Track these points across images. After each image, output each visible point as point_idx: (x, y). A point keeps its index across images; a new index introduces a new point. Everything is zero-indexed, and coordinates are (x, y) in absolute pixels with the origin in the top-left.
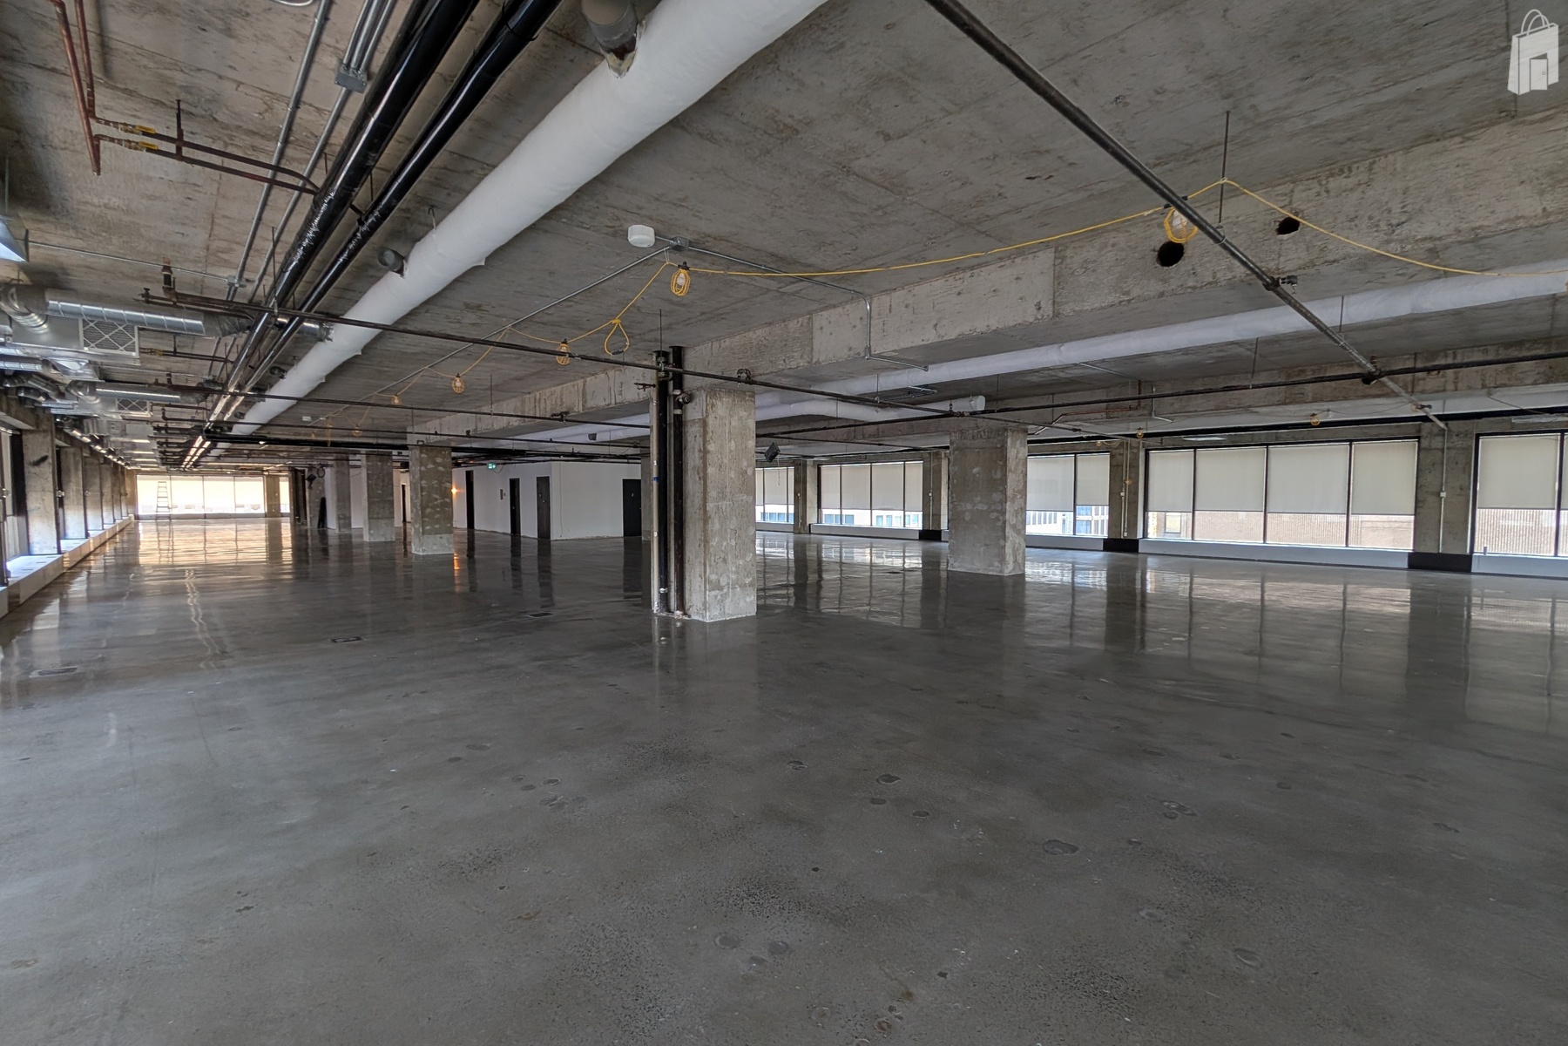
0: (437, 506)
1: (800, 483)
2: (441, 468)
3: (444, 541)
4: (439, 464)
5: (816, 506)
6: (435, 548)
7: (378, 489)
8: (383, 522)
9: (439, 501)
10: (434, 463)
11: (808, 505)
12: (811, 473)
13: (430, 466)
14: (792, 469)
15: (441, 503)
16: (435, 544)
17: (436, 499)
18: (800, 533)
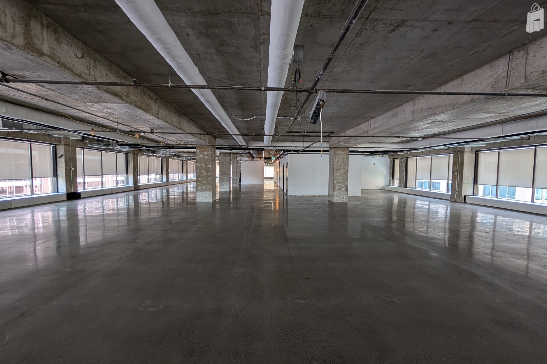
0: (204, 177)
1: (458, 166)
2: (206, 157)
3: (207, 195)
4: (206, 155)
5: (472, 182)
6: (202, 198)
7: (223, 169)
8: (225, 183)
9: (205, 174)
10: (203, 154)
11: (465, 181)
12: (469, 158)
13: (201, 156)
14: (452, 156)
15: (206, 175)
16: (202, 196)
17: (204, 173)
18: (455, 202)
